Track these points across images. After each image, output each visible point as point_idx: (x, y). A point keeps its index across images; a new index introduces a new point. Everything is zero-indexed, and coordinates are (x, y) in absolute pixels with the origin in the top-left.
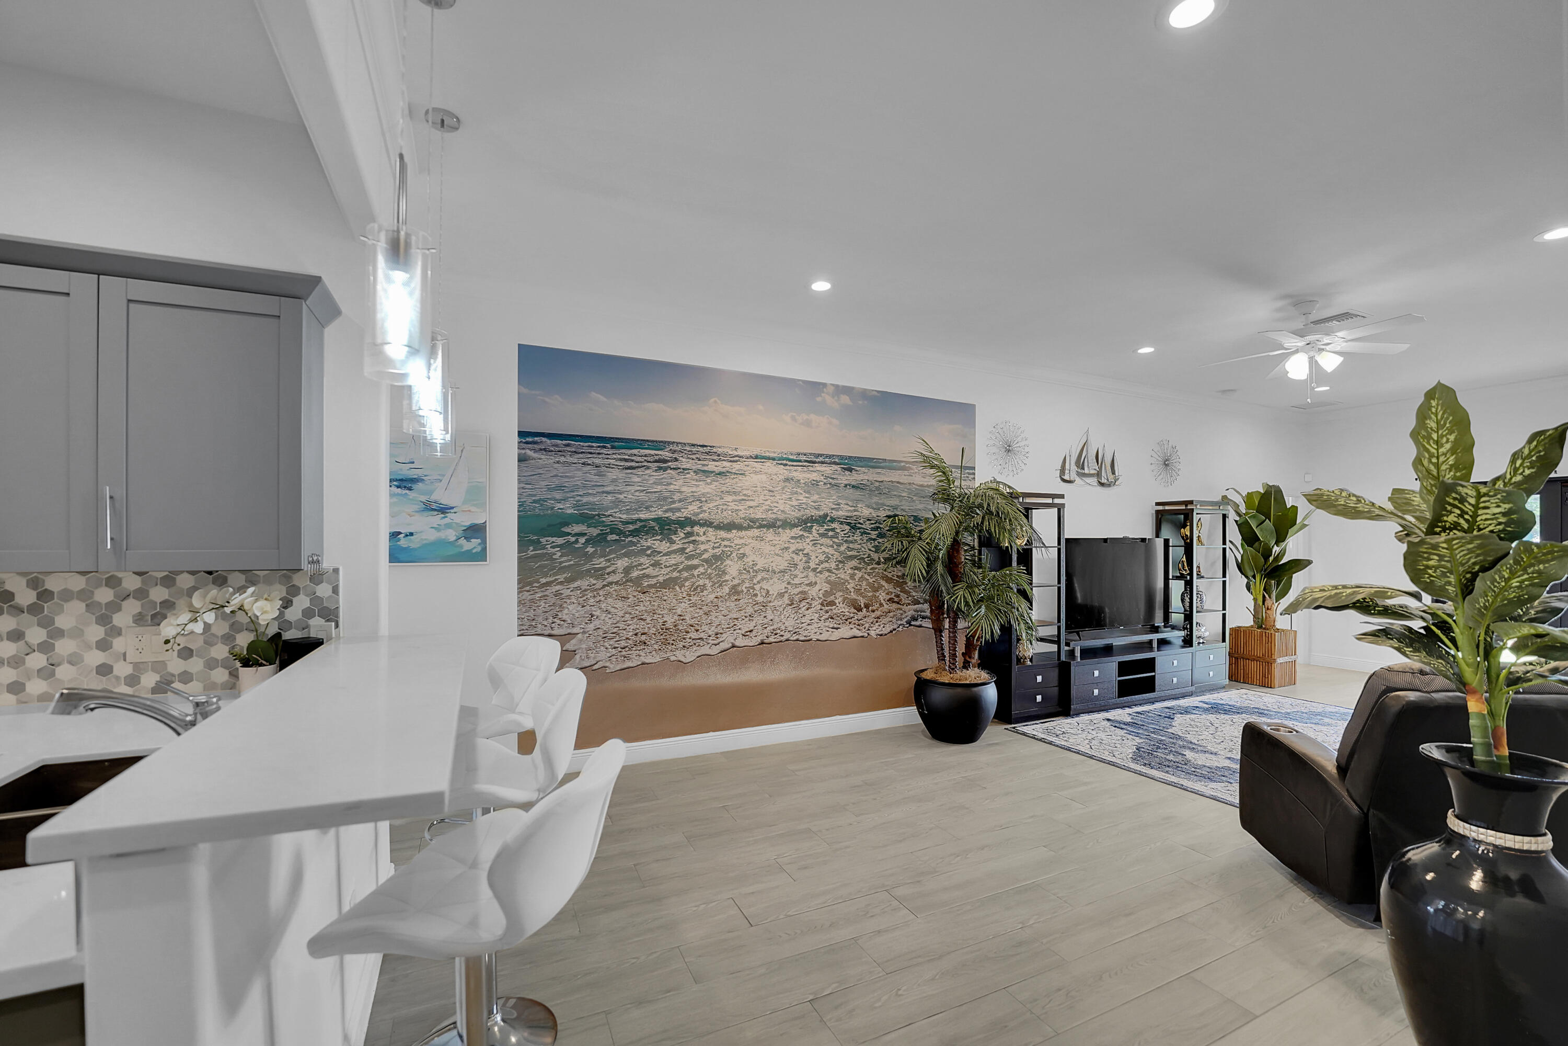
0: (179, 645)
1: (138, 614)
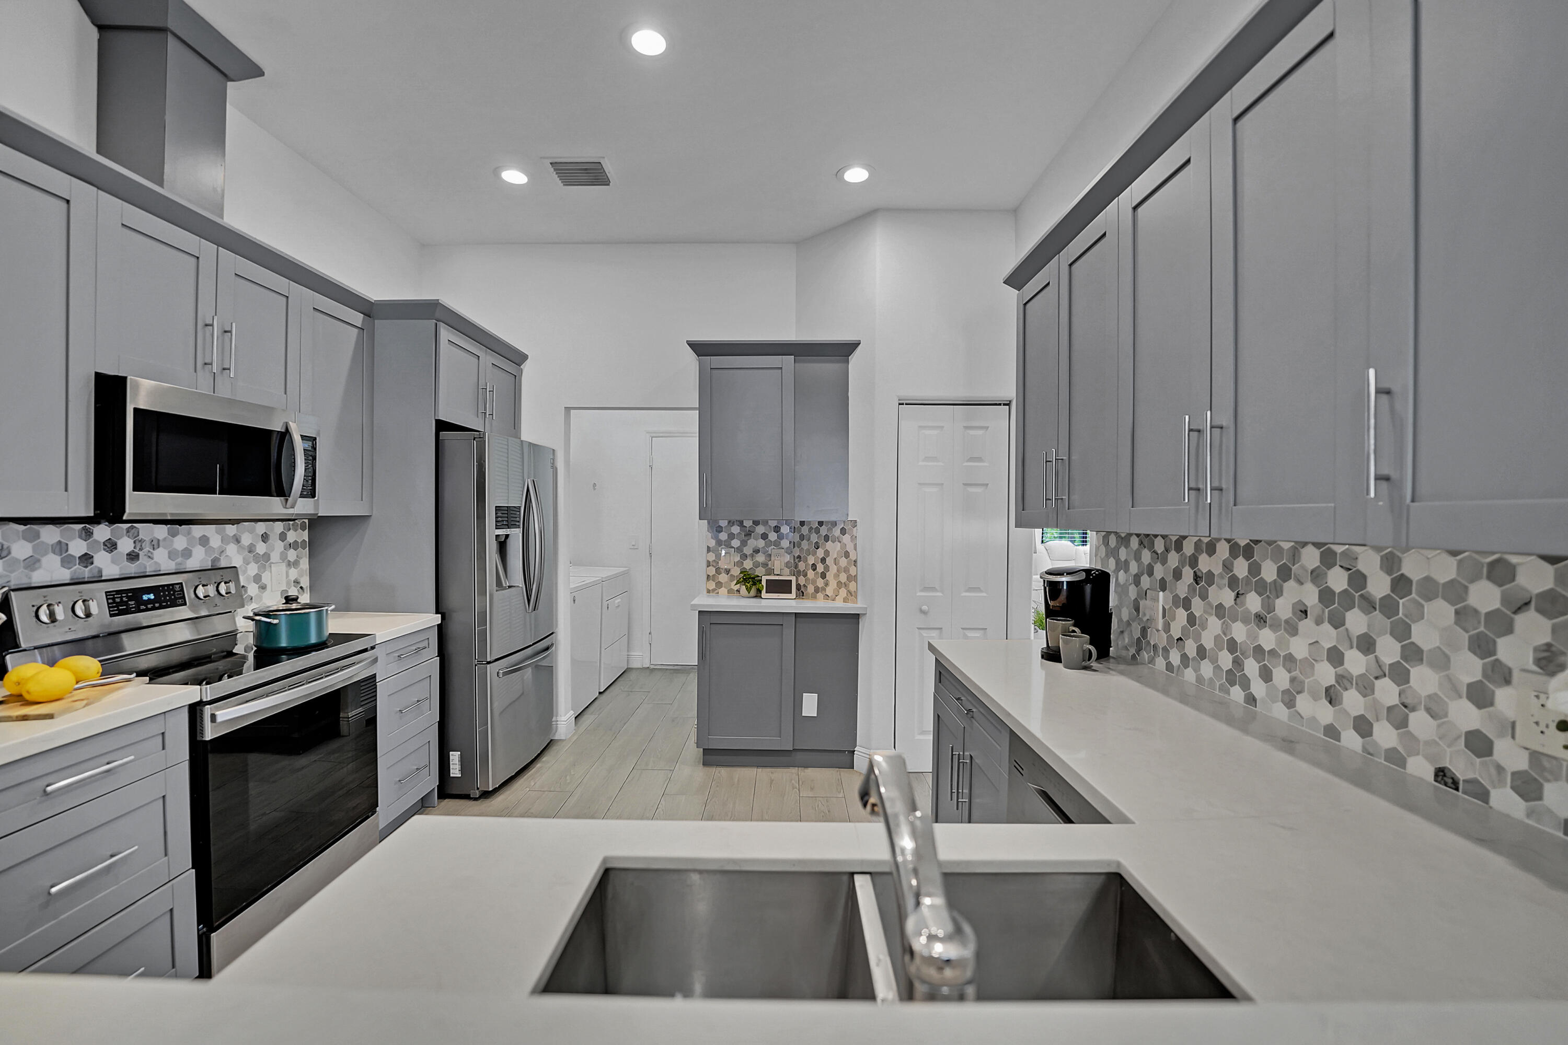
1: (1545, 648)
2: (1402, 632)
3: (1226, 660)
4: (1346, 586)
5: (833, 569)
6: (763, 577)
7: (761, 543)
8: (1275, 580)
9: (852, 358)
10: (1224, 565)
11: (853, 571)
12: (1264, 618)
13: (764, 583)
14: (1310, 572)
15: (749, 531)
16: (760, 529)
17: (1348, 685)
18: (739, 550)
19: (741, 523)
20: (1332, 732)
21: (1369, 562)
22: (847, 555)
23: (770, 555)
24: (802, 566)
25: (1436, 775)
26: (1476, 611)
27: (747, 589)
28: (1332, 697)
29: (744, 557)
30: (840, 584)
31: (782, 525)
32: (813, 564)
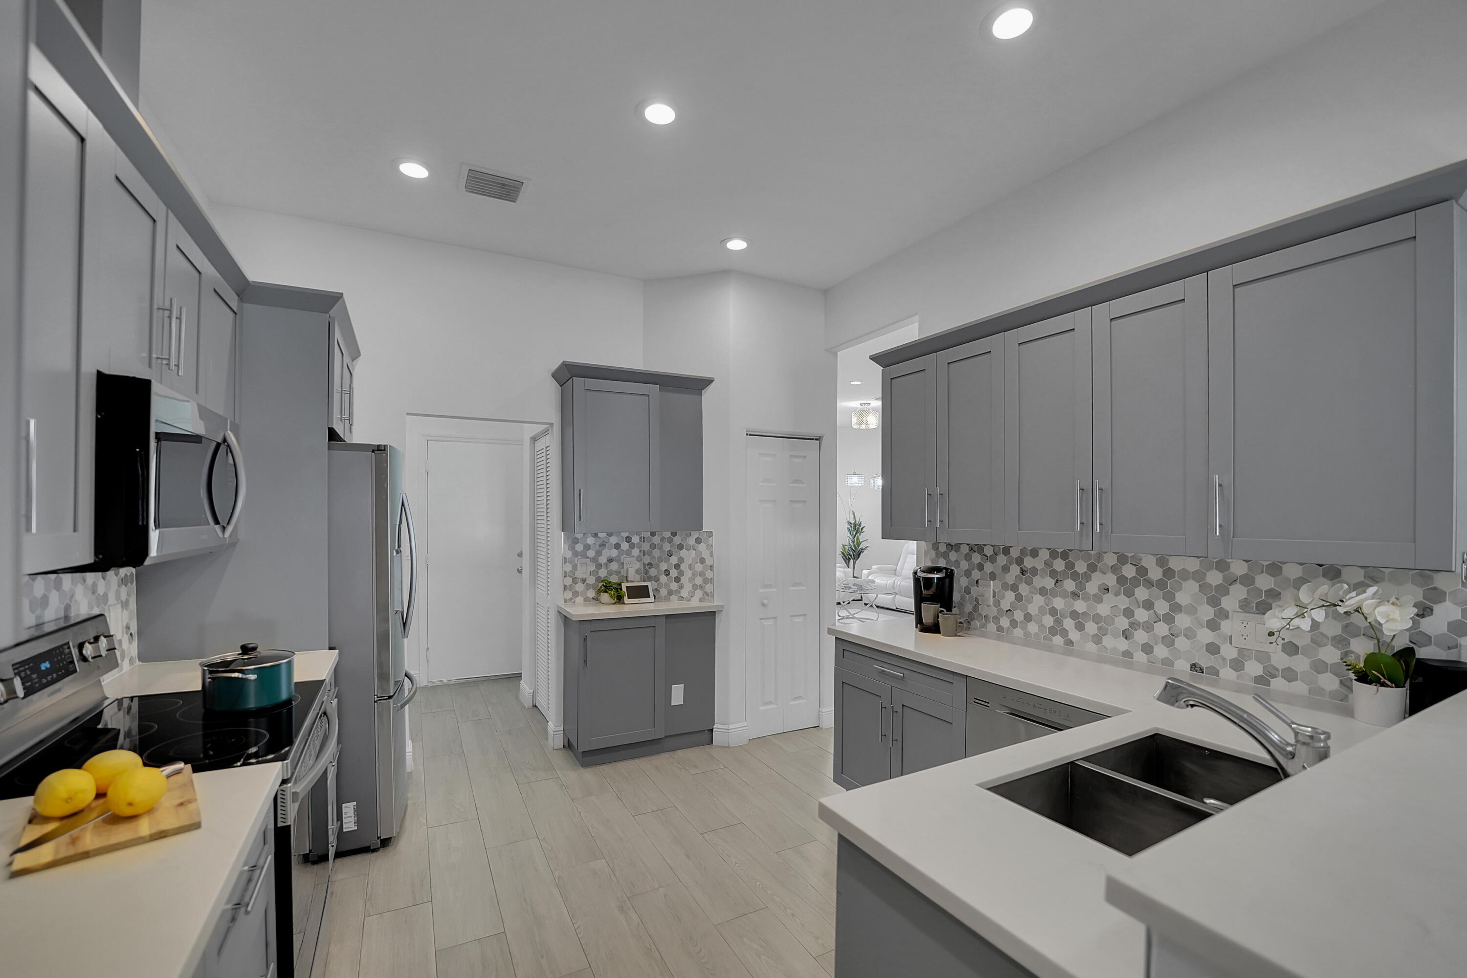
0: (1283, 639)
1: (1244, 600)
2: (1169, 597)
3: (1049, 621)
4: (1135, 575)
5: (688, 574)
6: (622, 584)
7: (614, 553)
8: (1086, 572)
9: (705, 392)
10: (1046, 563)
11: (709, 574)
12: (1078, 594)
13: (624, 589)
14: (1110, 567)
15: (603, 541)
16: (613, 540)
17: (1137, 627)
18: (594, 560)
19: (596, 535)
20: (1127, 654)
21: (1149, 562)
22: (702, 561)
23: (623, 563)
24: (653, 572)
25: (1191, 668)
26: (1211, 585)
27: (611, 596)
28: (1126, 635)
29: (599, 566)
30: (695, 587)
31: (633, 535)
32: (666, 570)
